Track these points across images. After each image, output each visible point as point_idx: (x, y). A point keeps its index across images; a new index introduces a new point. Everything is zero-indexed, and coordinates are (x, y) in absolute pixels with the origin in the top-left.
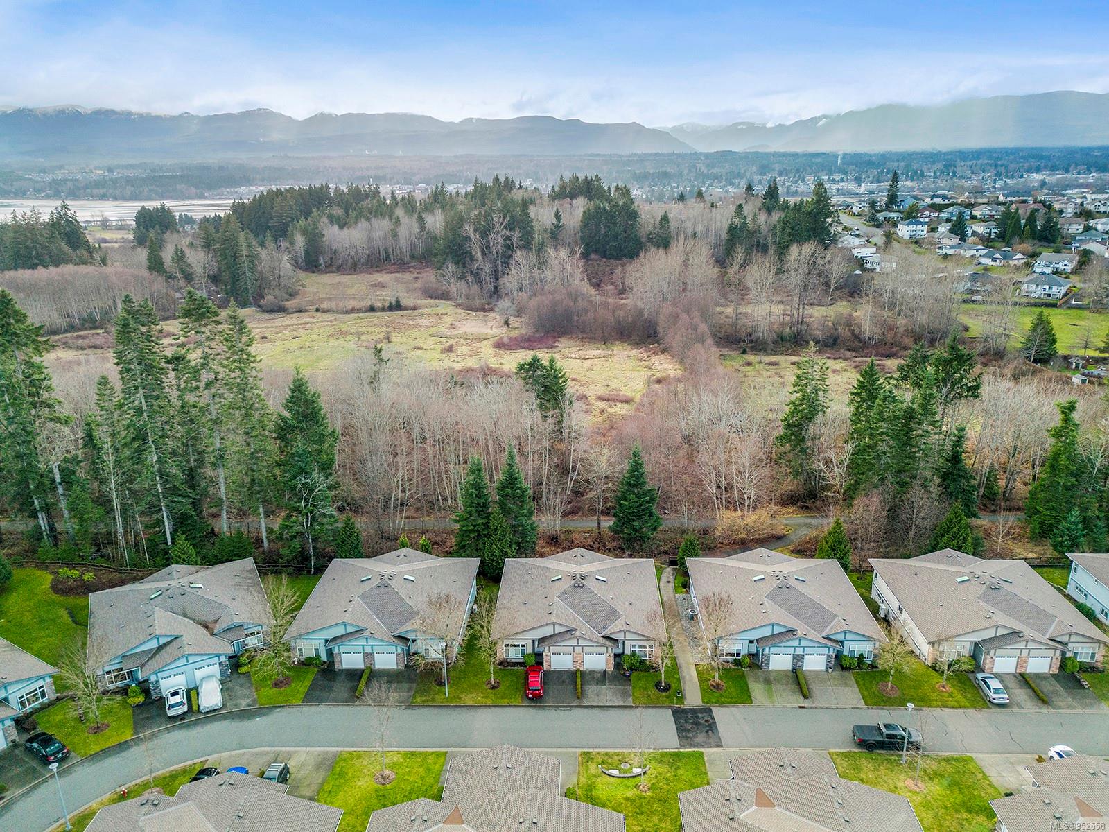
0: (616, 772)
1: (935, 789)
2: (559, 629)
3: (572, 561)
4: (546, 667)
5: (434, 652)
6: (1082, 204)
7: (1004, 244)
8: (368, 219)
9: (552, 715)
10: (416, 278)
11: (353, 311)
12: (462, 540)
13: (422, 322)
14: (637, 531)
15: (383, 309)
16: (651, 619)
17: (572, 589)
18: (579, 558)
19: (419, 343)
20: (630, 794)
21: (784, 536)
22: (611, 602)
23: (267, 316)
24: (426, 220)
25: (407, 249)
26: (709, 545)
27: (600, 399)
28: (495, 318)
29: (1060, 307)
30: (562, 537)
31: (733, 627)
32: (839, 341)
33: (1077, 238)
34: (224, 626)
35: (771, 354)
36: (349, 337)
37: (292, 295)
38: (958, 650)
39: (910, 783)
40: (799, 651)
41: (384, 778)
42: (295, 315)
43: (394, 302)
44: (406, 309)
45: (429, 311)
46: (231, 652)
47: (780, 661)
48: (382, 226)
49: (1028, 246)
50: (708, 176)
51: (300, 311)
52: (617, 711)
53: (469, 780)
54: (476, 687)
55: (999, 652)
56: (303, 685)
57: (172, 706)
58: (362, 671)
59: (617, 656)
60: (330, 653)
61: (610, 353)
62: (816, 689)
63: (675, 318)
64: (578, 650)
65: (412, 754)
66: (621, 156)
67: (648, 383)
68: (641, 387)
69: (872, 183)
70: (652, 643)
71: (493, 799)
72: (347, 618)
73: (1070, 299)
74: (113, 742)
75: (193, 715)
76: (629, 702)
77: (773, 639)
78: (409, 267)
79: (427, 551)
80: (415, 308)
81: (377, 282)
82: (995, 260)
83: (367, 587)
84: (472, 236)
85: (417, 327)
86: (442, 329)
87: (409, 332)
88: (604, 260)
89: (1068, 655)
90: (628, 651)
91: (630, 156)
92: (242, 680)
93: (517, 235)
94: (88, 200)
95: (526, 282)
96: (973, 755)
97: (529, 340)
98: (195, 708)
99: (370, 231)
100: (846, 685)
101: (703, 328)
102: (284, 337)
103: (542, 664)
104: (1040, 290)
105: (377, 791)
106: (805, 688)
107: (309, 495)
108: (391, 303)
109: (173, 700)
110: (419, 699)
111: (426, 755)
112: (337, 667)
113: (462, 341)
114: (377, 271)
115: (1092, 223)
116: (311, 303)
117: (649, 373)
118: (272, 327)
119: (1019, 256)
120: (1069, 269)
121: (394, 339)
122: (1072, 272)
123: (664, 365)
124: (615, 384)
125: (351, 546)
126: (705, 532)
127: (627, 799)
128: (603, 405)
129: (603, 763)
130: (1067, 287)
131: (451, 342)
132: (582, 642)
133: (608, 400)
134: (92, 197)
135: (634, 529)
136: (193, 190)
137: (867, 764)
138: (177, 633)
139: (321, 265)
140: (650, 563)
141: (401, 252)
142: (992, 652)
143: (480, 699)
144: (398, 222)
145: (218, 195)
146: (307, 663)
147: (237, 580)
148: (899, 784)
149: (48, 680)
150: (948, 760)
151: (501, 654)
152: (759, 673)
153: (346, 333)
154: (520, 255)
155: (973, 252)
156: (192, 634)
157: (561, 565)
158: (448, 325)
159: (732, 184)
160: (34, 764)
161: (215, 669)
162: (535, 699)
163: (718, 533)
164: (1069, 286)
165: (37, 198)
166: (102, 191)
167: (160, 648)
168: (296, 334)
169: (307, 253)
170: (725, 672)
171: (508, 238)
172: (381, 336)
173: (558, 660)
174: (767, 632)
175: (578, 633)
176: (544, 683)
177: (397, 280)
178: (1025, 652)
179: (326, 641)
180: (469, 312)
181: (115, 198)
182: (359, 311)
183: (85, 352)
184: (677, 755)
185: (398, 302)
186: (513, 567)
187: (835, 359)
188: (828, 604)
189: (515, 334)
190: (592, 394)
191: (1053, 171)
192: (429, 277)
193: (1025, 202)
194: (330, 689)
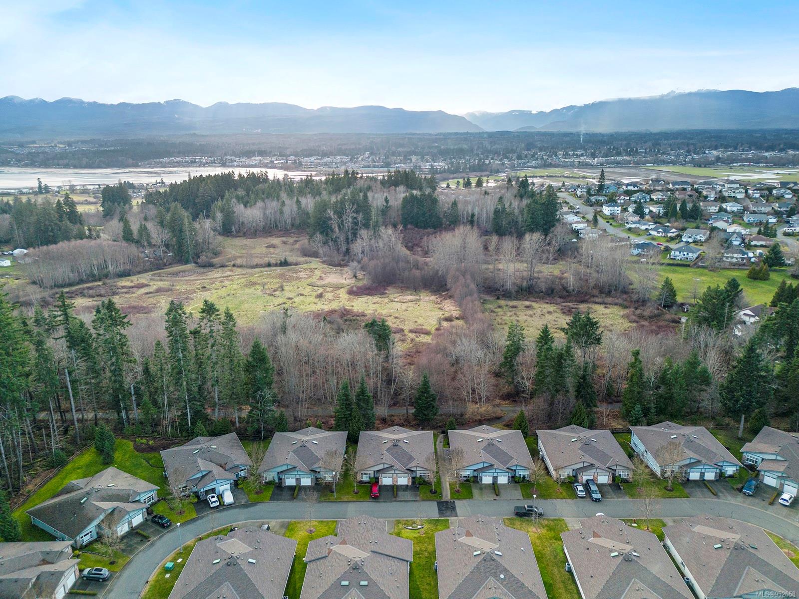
0: (411, 527)
1: (544, 531)
2: (386, 466)
3: (393, 433)
4: (380, 483)
5: (328, 478)
6: (721, 191)
7: (667, 220)
8: (263, 200)
9: (383, 504)
10: (296, 241)
11: (257, 266)
12: (338, 422)
13: (302, 275)
14: (426, 416)
15: (276, 265)
16: (428, 459)
17: (392, 447)
18: (396, 431)
19: (301, 291)
20: (416, 536)
21: (502, 417)
22: (410, 453)
23: (202, 270)
24: (302, 202)
25: (289, 221)
26: (463, 423)
27: (411, 331)
28: (348, 271)
29: (691, 267)
30: (388, 419)
31: (465, 464)
32: (555, 291)
33: (713, 217)
34: (230, 466)
35: (514, 300)
36: (257, 287)
37: (216, 254)
38: (566, 473)
39: (534, 529)
40: (495, 475)
41: (310, 531)
42: (220, 269)
43: (283, 260)
44: (290, 265)
45: (305, 266)
46: (235, 478)
47: (487, 480)
48: (273, 205)
49: (680, 224)
50: (490, 152)
51: (222, 266)
52: (414, 502)
53: (348, 529)
54: (348, 493)
55: (584, 474)
56: (269, 493)
57: (212, 503)
58: (295, 487)
59: (413, 478)
60: (280, 479)
61: (418, 298)
62: (502, 492)
63: (456, 279)
64: (395, 475)
65: (322, 521)
66: (430, 135)
67: (440, 321)
68: (435, 323)
69: (602, 157)
70: (429, 472)
71: (359, 535)
72: (288, 462)
73: (698, 262)
74: (189, 518)
75: (222, 507)
76: (418, 498)
77: (484, 469)
78: (291, 233)
79: (321, 428)
80: (296, 264)
81: (270, 244)
82: (659, 232)
83: (295, 447)
84: (333, 217)
85: (298, 278)
86: (314, 280)
87: (294, 283)
88: (416, 229)
89: (617, 475)
90: (418, 476)
91: (437, 135)
92: (240, 491)
93: (360, 217)
94: (56, 168)
95: (367, 249)
96: (564, 518)
97: (369, 289)
98: (222, 503)
99: (265, 208)
100: (516, 490)
101: (473, 286)
102: (216, 287)
103: (378, 482)
104: (681, 255)
105: (308, 536)
106: (497, 491)
107: (262, 400)
108: (281, 262)
109: (213, 500)
110: (322, 499)
111: (328, 522)
112: (283, 485)
113: (328, 289)
114: (270, 236)
115: (724, 206)
116: (229, 260)
117: (441, 313)
118: (207, 279)
119: (674, 230)
120: (703, 239)
121: (286, 288)
122: (705, 241)
123: (450, 308)
124: (420, 321)
125: (282, 426)
126: (462, 415)
127: (415, 537)
128: (412, 335)
129: (405, 524)
130: (698, 253)
131: (321, 290)
132: (396, 472)
133: (416, 332)
134: (58, 166)
135: (425, 415)
136: (130, 161)
137: (518, 523)
138: (210, 470)
139: (233, 232)
140: (431, 433)
141: (286, 223)
142: (581, 474)
143: (350, 498)
144: (283, 204)
145: (148, 164)
146: (269, 483)
147: (231, 444)
148: (529, 530)
149: (155, 491)
150: (553, 520)
151: (359, 478)
152: (477, 485)
153: (255, 284)
154: (364, 233)
155: (647, 227)
156: (216, 470)
157: (388, 435)
158: (318, 277)
159: (507, 158)
160: (158, 527)
161: (228, 486)
162: (376, 498)
163: (467, 417)
164: (700, 252)
165: (19, 166)
166: (66, 161)
167: (203, 477)
168: (223, 284)
169: (224, 225)
170: (461, 484)
171: (355, 218)
172: (277, 286)
173: (386, 481)
174: (481, 466)
175: (395, 468)
176: (379, 491)
177: (284, 243)
178: (596, 474)
179: (278, 473)
180: (331, 267)
181: (75, 167)
182: (261, 266)
183: (94, 299)
184: (438, 520)
185: (285, 260)
186: (364, 436)
187: (551, 303)
188: (511, 453)
189: (360, 284)
190: (406, 328)
191: (726, 148)
192: (304, 241)
193: (685, 189)
194: (281, 495)
